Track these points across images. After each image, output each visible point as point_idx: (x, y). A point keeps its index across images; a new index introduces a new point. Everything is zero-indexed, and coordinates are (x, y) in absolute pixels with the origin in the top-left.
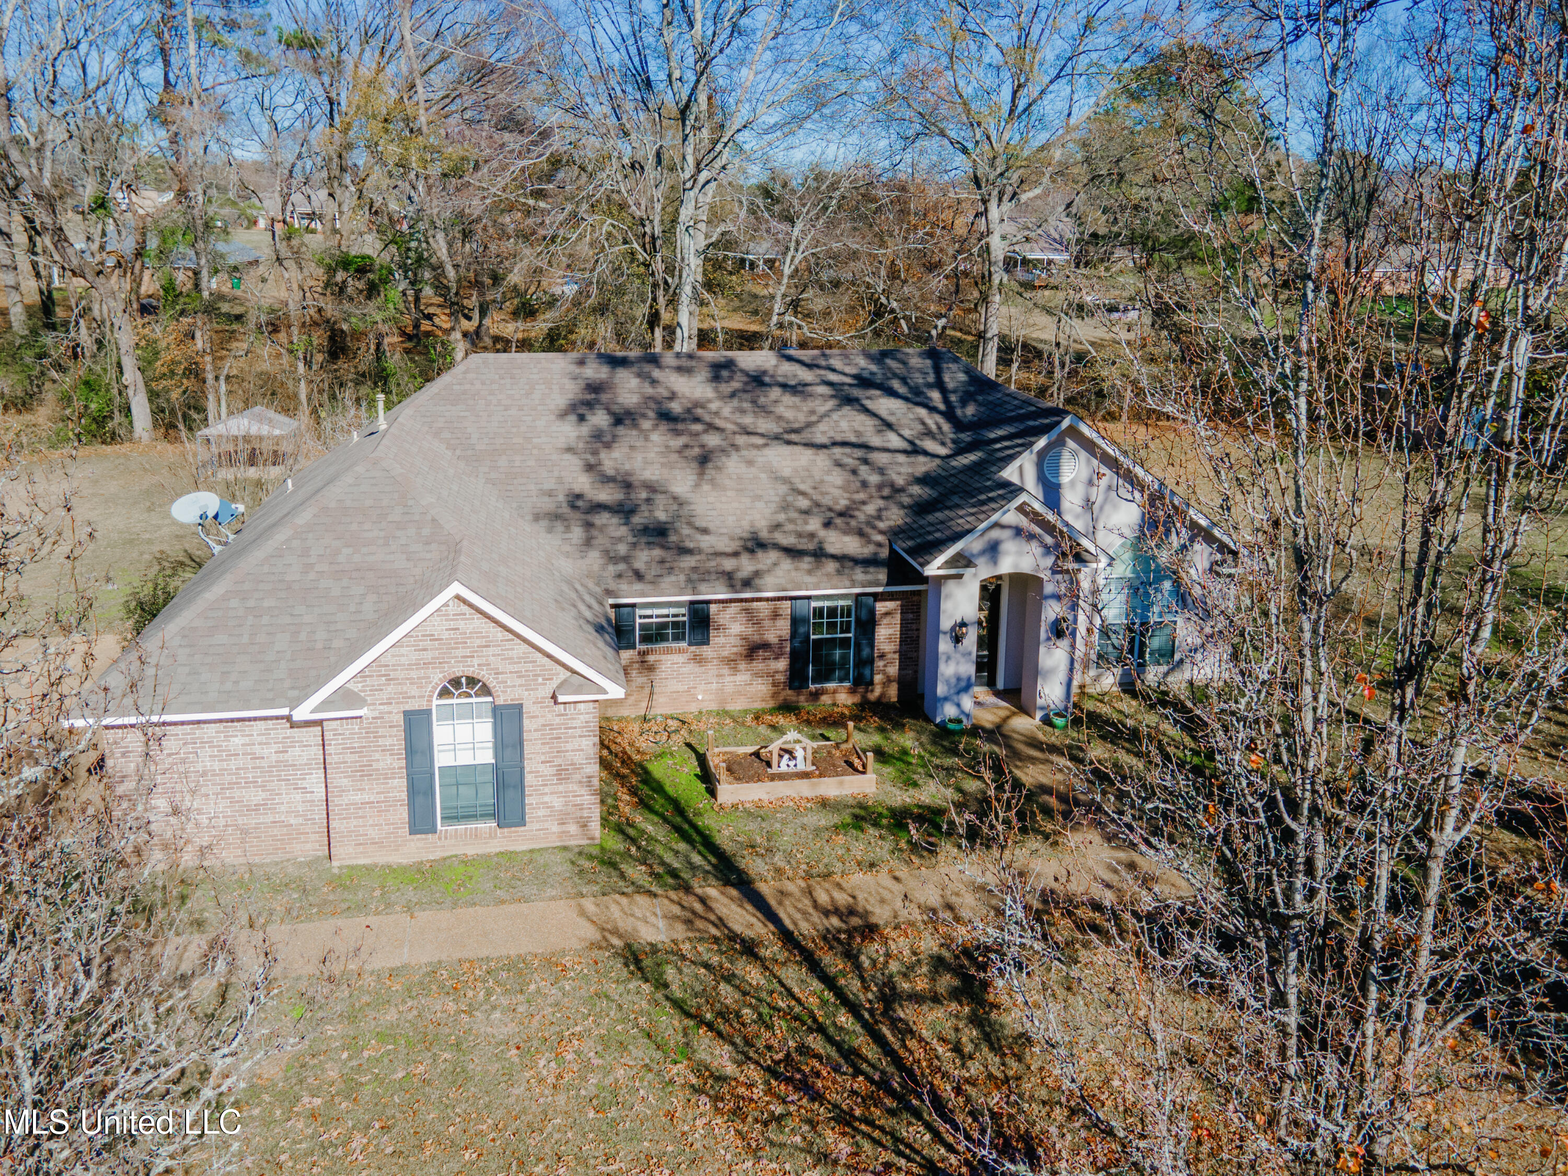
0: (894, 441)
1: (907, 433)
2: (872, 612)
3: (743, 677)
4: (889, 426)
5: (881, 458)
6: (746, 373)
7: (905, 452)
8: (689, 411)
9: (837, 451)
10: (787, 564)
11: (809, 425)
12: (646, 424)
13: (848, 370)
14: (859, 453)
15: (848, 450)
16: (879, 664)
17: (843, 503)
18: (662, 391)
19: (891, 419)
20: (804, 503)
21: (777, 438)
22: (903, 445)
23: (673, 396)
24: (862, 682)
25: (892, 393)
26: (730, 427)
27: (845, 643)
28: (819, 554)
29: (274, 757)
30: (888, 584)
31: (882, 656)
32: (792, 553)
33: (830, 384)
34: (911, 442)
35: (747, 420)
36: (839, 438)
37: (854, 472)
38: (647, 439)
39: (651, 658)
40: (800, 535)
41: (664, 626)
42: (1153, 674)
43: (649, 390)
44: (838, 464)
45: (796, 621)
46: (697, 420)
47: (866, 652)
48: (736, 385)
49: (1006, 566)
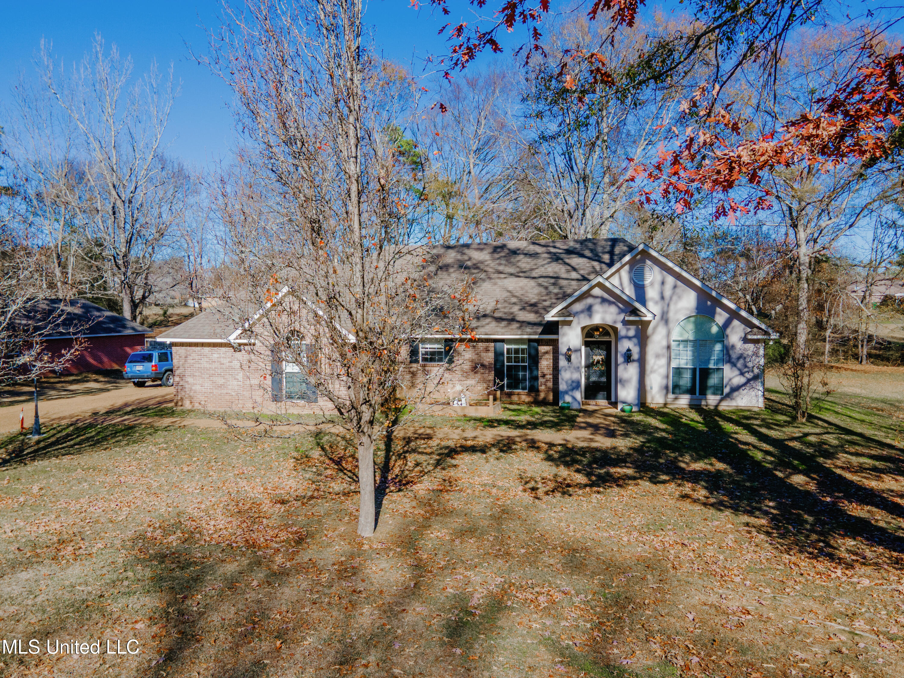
0: (574, 275)
1: (582, 272)
2: (537, 350)
3: (471, 382)
4: (574, 269)
5: (563, 283)
6: (509, 249)
7: (578, 280)
8: (474, 264)
9: (541, 280)
10: (494, 324)
11: (532, 270)
12: (451, 270)
13: (562, 247)
14: (552, 281)
15: (546, 280)
16: (541, 380)
17: (533, 301)
18: (466, 258)
19: (577, 267)
20: (514, 300)
21: (512, 274)
22: (579, 277)
23: (470, 259)
24: (533, 390)
25: (582, 256)
26: (490, 270)
27: (524, 368)
28: (512, 320)
29: (228, 364)
30: (541, 333)
31: (544, 376)
32: (499, 320)
33: (550, 253)
34: (583, 276)
35: (501, 268)
36: (544, 275)
37: (546, 288)
38: (449, 275)
39: (427, 368)
40: (505, 313)
41: (433, 353)
42: (712, 400)
43: (459, 257)
44: (540, 285)
45: (498, 355)
46: (478, 268)
47: (535, 373)
48: (502, 254)
49: (597, 319)
